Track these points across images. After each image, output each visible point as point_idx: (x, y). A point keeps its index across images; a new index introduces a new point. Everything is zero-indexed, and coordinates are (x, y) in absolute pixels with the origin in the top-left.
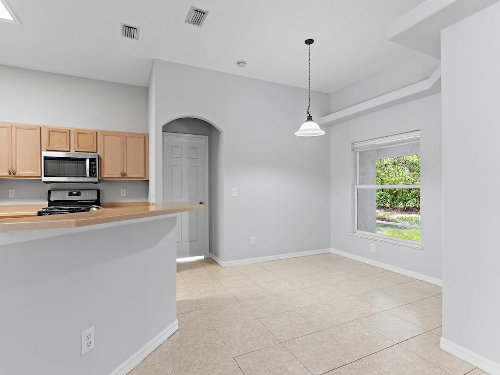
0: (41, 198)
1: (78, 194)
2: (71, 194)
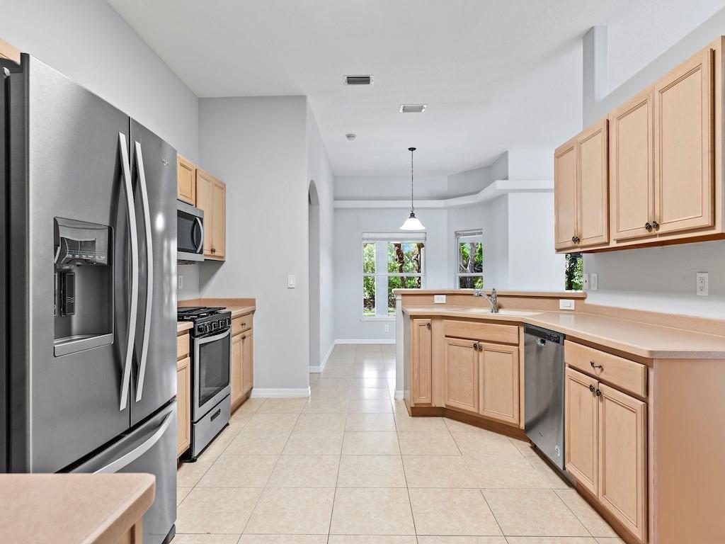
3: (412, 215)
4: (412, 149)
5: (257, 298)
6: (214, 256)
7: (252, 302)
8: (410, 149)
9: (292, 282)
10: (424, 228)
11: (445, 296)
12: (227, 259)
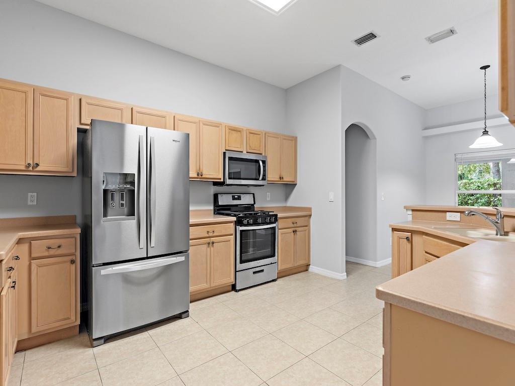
0: (207, 203)
1: (239, 198)
2: (234, 198)
3: (486, 132)
4: (485, 68)
5: (312, 207)
6: (282, 181)
7: (310, 209)
8: (482, 68)
9: (331, 197)
10: (501, 144)
11: (459, 214)
12: (299, 182)
